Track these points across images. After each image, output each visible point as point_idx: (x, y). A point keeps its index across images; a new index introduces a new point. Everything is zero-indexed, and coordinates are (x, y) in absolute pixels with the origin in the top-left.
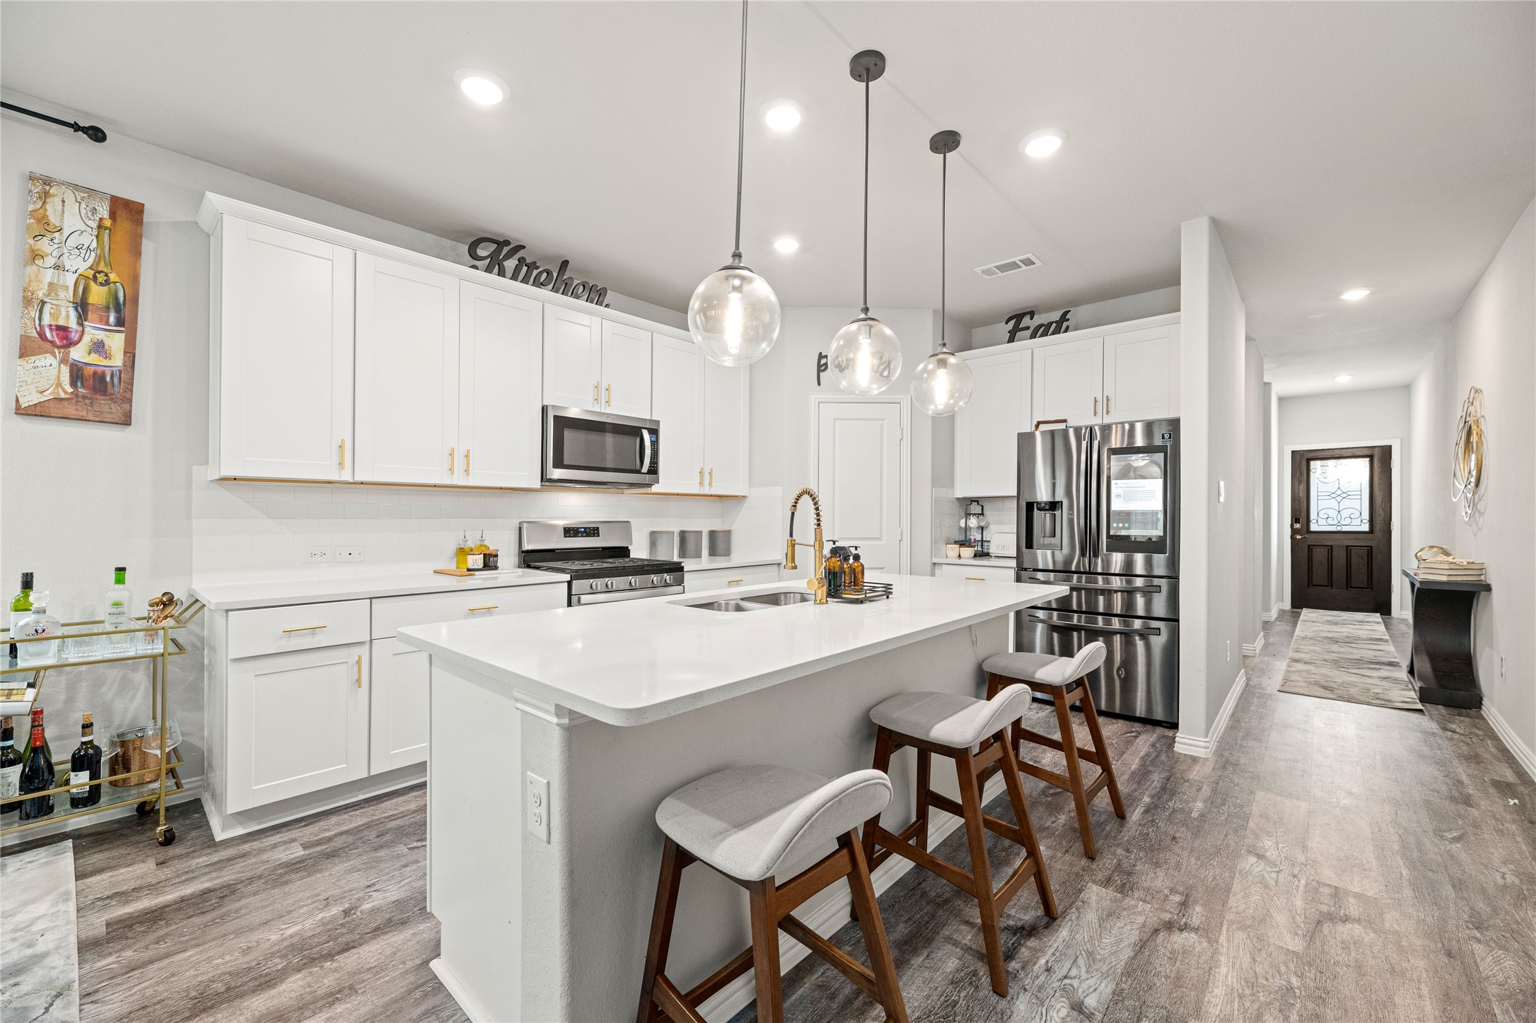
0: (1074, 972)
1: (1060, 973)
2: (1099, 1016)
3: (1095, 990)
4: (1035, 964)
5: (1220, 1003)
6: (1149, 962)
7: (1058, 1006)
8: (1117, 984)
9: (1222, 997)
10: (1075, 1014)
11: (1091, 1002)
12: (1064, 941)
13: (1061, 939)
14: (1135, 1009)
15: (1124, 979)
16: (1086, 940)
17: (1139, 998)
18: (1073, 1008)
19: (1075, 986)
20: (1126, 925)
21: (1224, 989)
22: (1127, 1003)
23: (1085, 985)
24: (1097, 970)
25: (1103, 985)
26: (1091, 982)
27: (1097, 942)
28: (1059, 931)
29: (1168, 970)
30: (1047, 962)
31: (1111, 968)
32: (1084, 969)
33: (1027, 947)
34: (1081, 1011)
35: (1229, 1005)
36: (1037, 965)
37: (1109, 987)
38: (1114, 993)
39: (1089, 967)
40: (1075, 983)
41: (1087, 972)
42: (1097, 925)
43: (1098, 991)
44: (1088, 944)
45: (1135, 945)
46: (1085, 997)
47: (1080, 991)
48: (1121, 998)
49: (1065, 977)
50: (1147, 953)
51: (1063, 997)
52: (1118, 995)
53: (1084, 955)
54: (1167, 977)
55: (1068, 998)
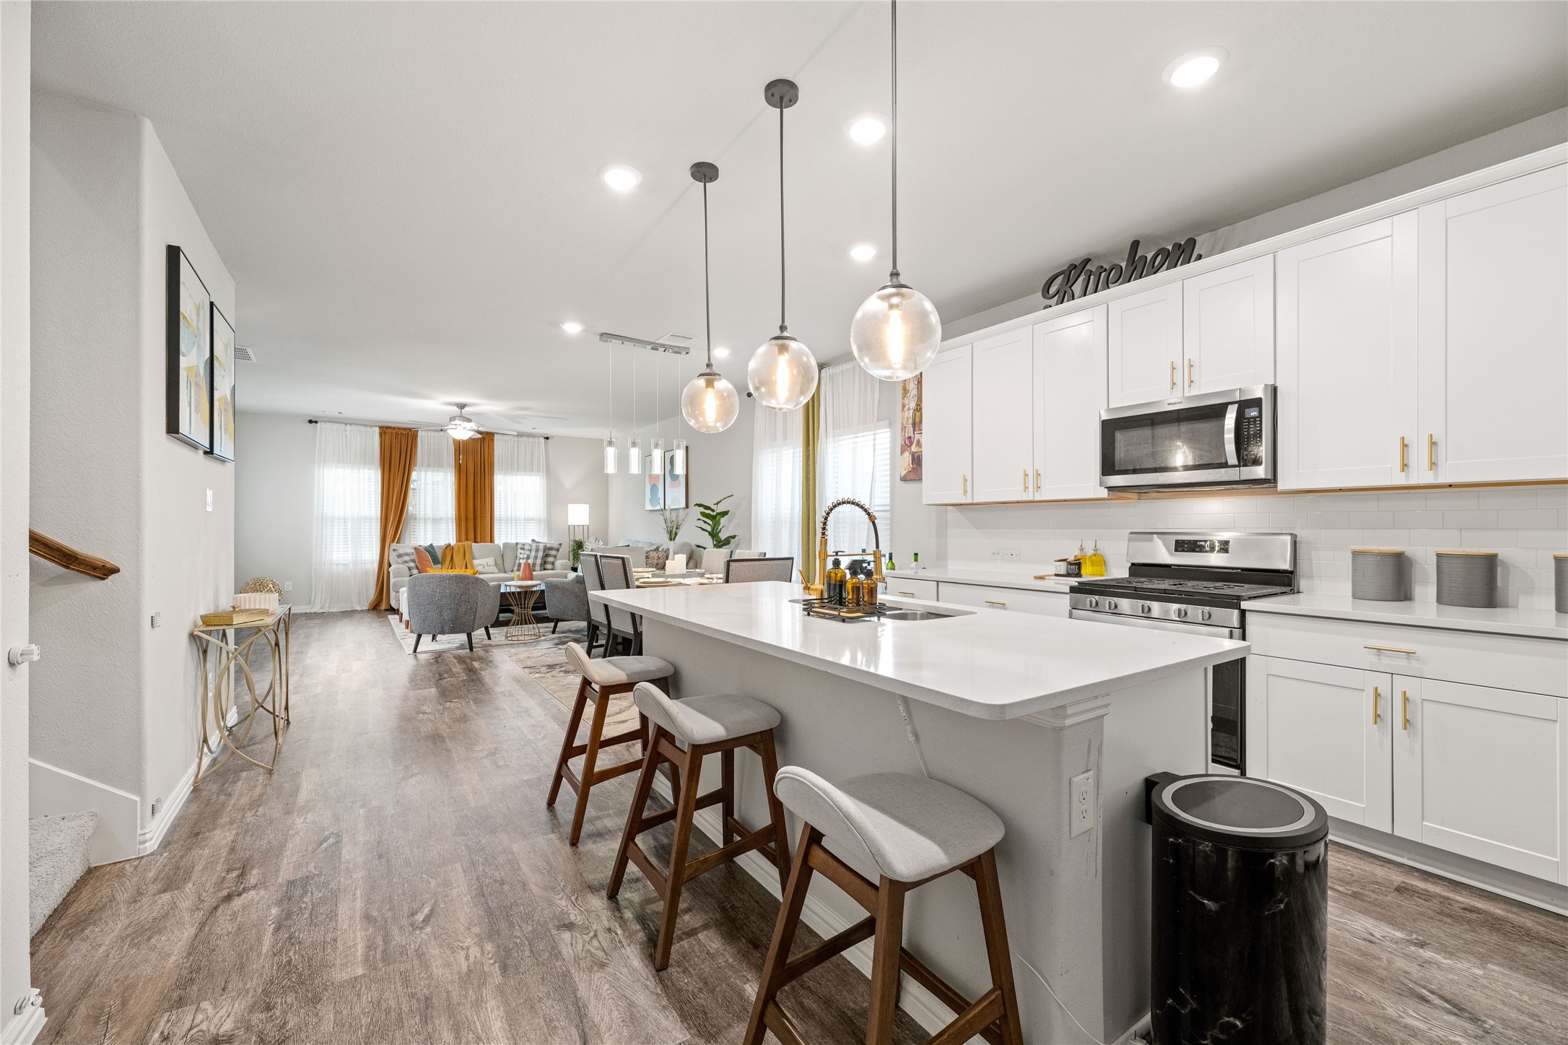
0: (595, 943)
1: (601, 936)
2: (554, 932)
3: (572, 945)
4: (620, 926)
5: (490, 1016)
6: (562, 999)
7: (579, 918)
8: (564, 960)
9: (492, 1022)
10: (567, 922)
11: (566, 935)
12: (628, 957)
13: (631, 957)
14: (539, 955)
15: (564, 968)
16: (618, 973)
17: (543, 964)
18: (571, 923)
19: (585, 936)
20: (611, 1019)
21: (495, 1033)
22: (547, 954)
23: (580, 941)
24: (585, 958)
25: (571, 952)
26: (579, 947)
27: (610, 979)
28: (641, 962)
29: (544, 1008)
30: (616, 934)
31: (579, 968)
32: (593, 950)
33: (639, 931)
34: (565, 925)
35: (483, 1021)
36: (618, 926)
37: (566, 953)
38: (560, 952)
39: (592, 955)
40: (587, 938)
41: (589, 951)
42: (628, 996)
43: (569, 945)
44: (613, 971)
45: (585, 1006)
46: (572, 935)
47: (578, 936)
48: (553, 953)
49: (595, 935)
50: (570, 1007)
51: (583, 924)
52: (557, 955)
53: (604, 961)
54: (540, 999)
55: (579, 925)
